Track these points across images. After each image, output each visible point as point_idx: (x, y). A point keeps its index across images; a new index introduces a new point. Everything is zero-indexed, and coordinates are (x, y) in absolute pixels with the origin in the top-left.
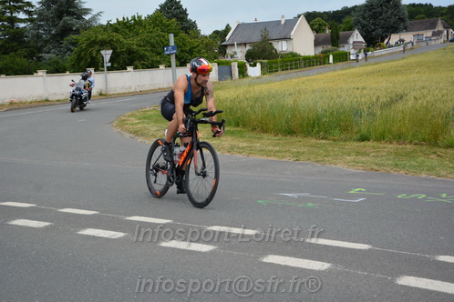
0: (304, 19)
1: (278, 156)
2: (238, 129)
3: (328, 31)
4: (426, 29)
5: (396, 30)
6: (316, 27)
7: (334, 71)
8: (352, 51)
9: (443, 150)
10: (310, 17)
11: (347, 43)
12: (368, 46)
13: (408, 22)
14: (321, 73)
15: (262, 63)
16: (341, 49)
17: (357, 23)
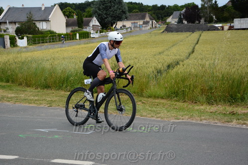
0: (58, 7)
1: (37, 103)
2: (8, 84)
3: (75, 17)
4: (139, 19)
5: (120, 19)
6: (67, 13)
7: (80, 44)
8: (92, 32)
9: (145, 99)
10: (63, 6)
11: (89, 26)
12: (102, 29)
13: (128, 14)
14: (71, 46)
15: (28, 37)
16: (85, 30)
17: (95, 12)
